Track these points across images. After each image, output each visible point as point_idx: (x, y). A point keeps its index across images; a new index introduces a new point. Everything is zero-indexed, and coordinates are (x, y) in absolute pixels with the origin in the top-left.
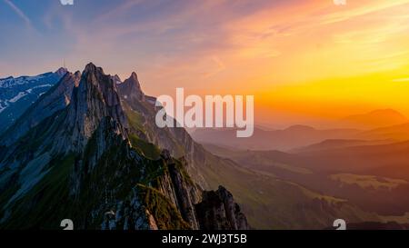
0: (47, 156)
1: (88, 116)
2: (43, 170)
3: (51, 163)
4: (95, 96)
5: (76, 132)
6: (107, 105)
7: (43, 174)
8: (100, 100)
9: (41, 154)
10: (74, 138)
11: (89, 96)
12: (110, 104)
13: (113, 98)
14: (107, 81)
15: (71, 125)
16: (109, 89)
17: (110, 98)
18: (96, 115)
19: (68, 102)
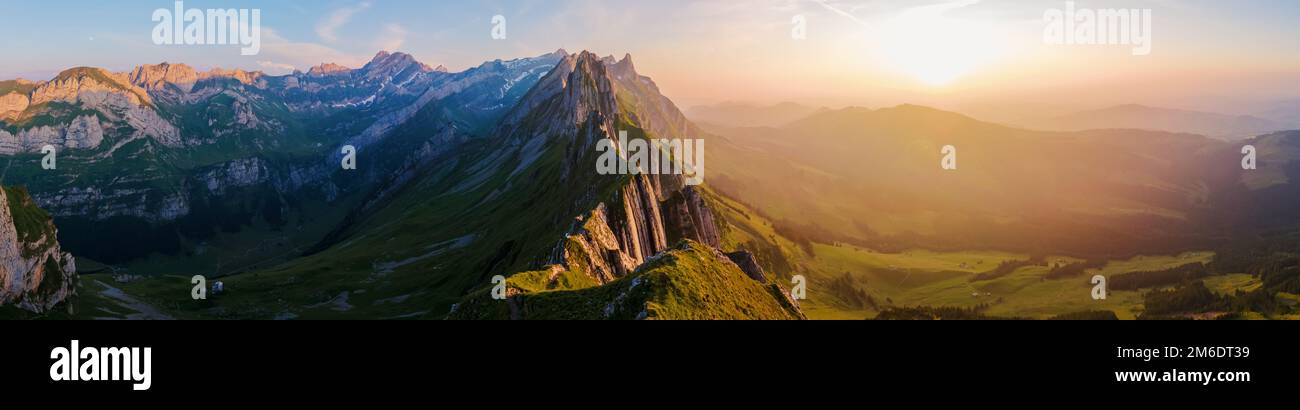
0: (544, 138)
1: (581, 102)
2: (540, 150)
3: (547, 144)
4: (588, 82)
5: (570, 116)
6: (599, 92)
7: (540, 153)
8: (593, 86)
9: (540, 134)
10: (568, 123)
11: (582, 83)
12: (602, 91)
13: (605, 87)
14: (599, 66)
15: (566, 109)
16: (602, 77)
17: (602, 86)
18: (588, 101)
19: (565, 85)
